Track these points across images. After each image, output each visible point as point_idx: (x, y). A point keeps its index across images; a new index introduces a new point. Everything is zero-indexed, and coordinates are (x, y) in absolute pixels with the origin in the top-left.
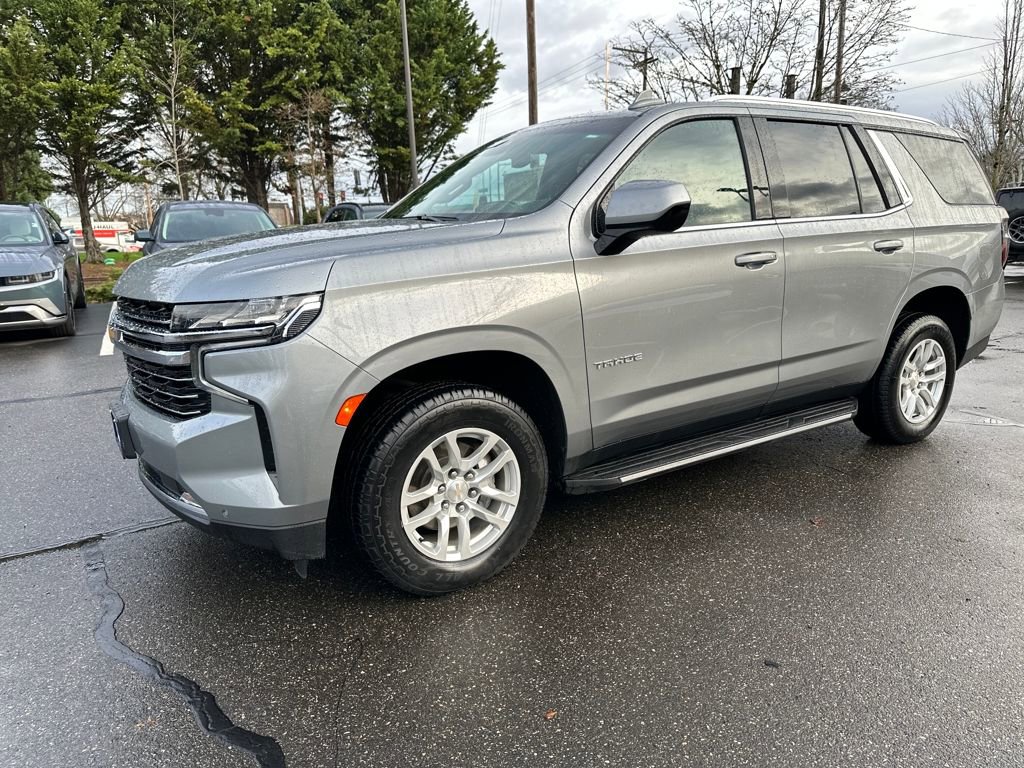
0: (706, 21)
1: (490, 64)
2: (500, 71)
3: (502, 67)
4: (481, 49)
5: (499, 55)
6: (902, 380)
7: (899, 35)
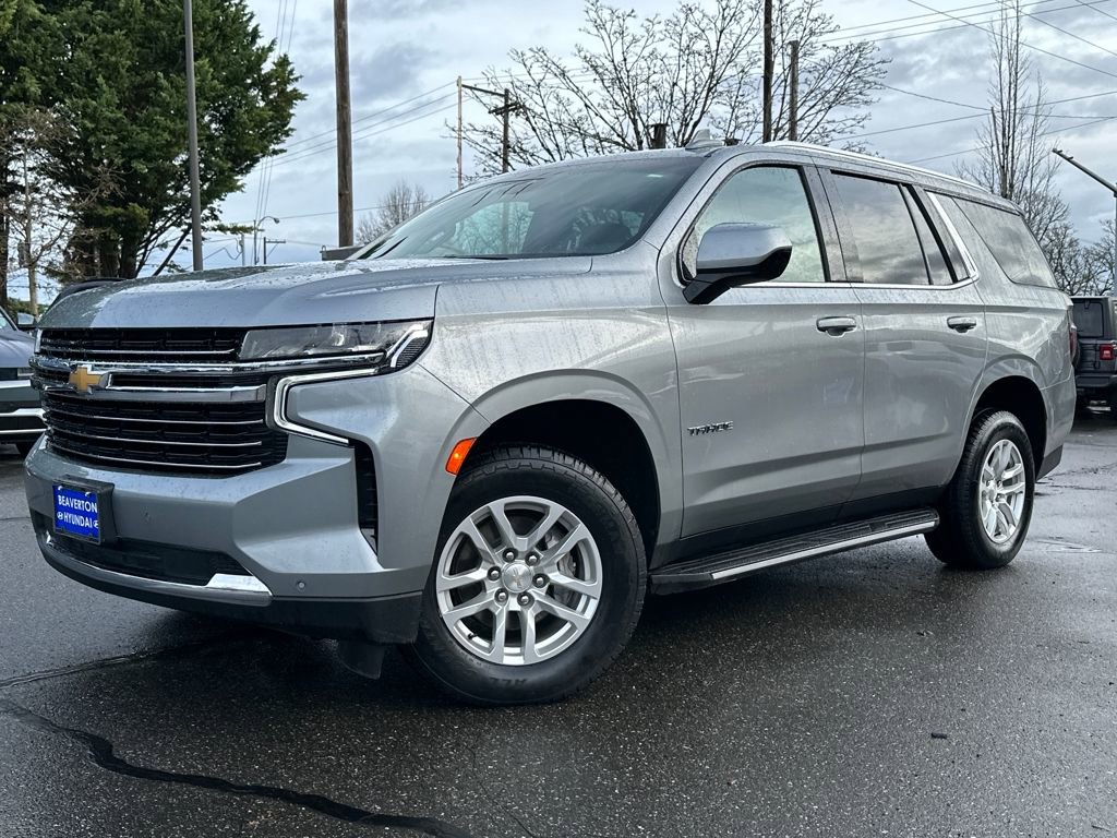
0: (618, 58)
1: (282, 92)
2: (298, 102)
3: (302, 97)
4: (267, 67)
5: (296, 79)
6: (982, 487)
7: (873, 95)
